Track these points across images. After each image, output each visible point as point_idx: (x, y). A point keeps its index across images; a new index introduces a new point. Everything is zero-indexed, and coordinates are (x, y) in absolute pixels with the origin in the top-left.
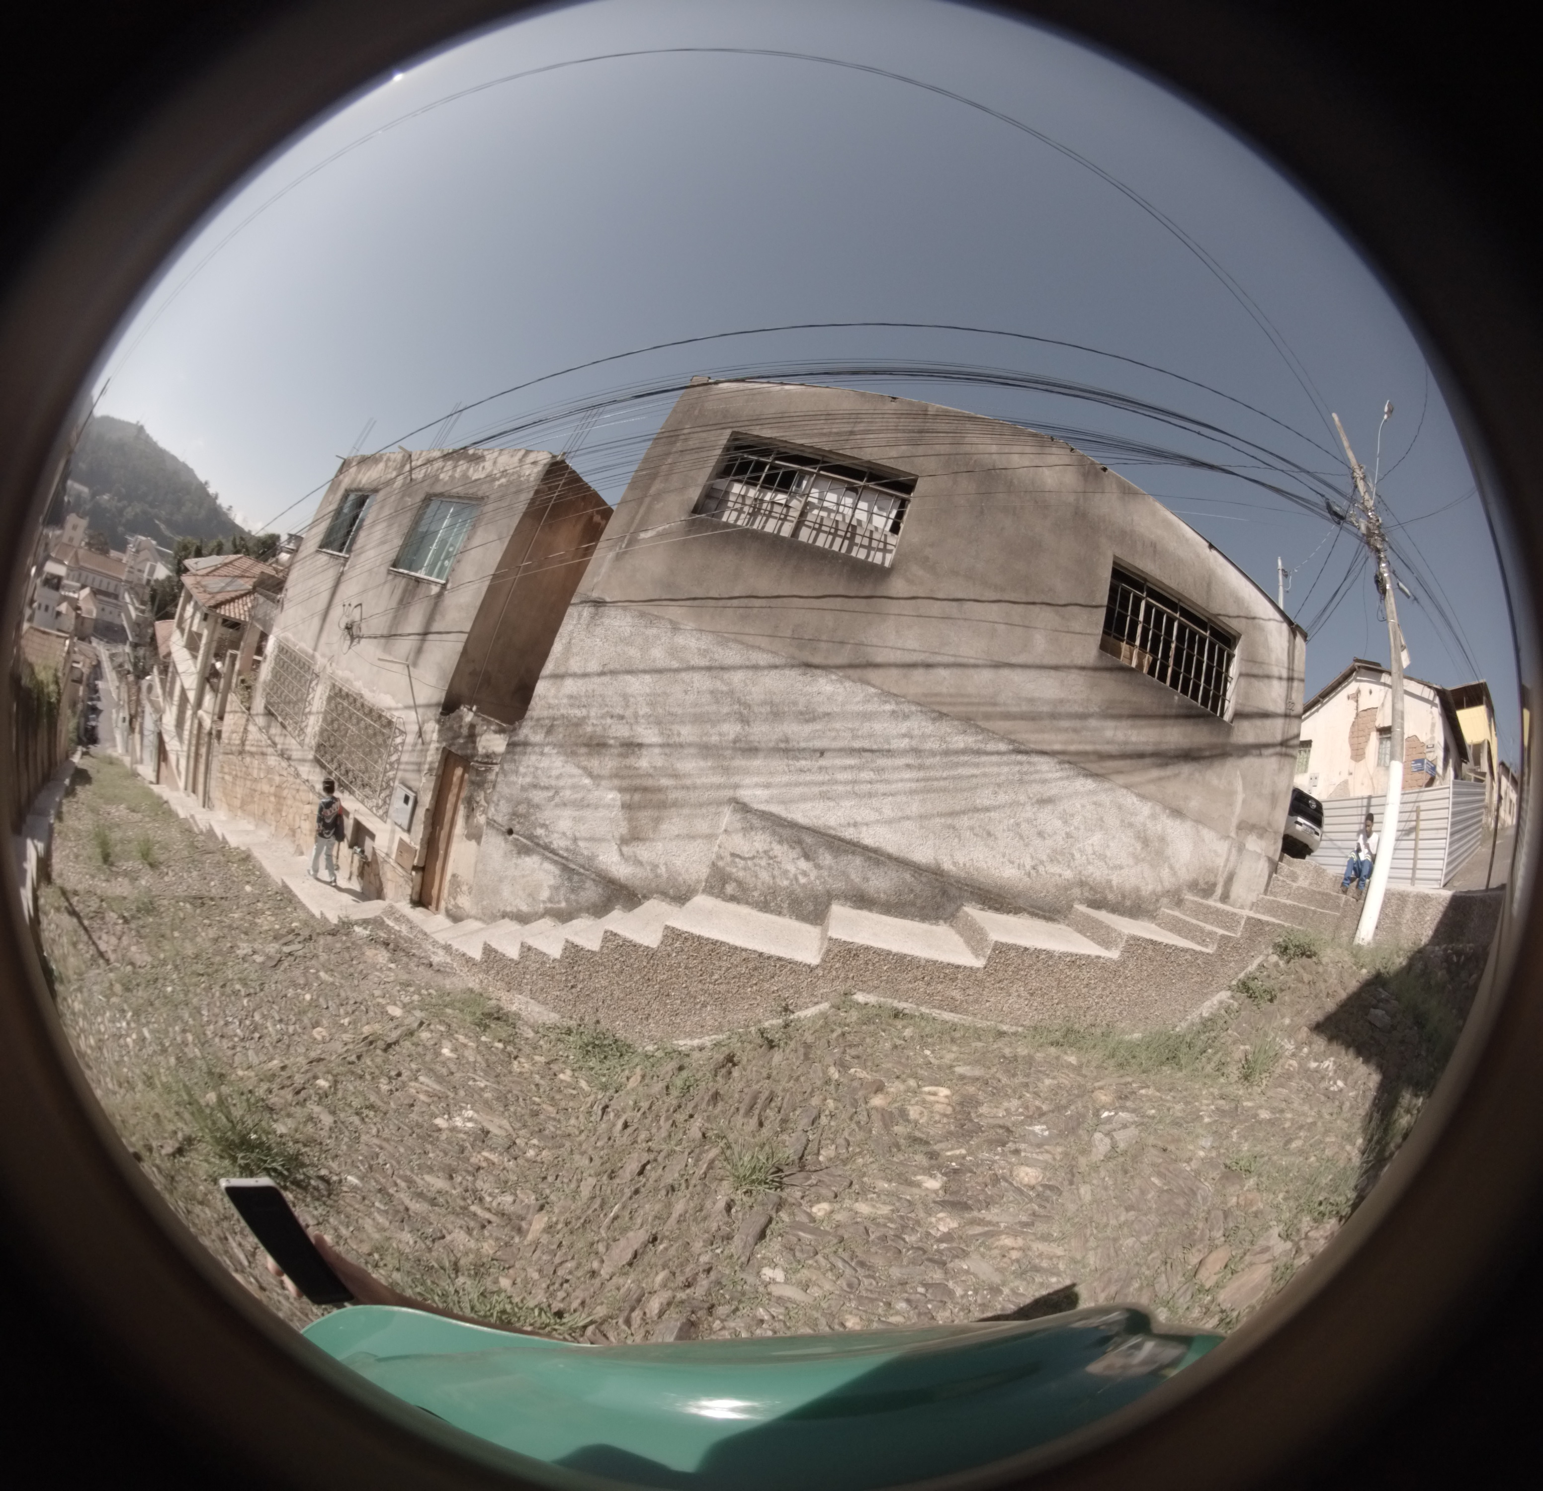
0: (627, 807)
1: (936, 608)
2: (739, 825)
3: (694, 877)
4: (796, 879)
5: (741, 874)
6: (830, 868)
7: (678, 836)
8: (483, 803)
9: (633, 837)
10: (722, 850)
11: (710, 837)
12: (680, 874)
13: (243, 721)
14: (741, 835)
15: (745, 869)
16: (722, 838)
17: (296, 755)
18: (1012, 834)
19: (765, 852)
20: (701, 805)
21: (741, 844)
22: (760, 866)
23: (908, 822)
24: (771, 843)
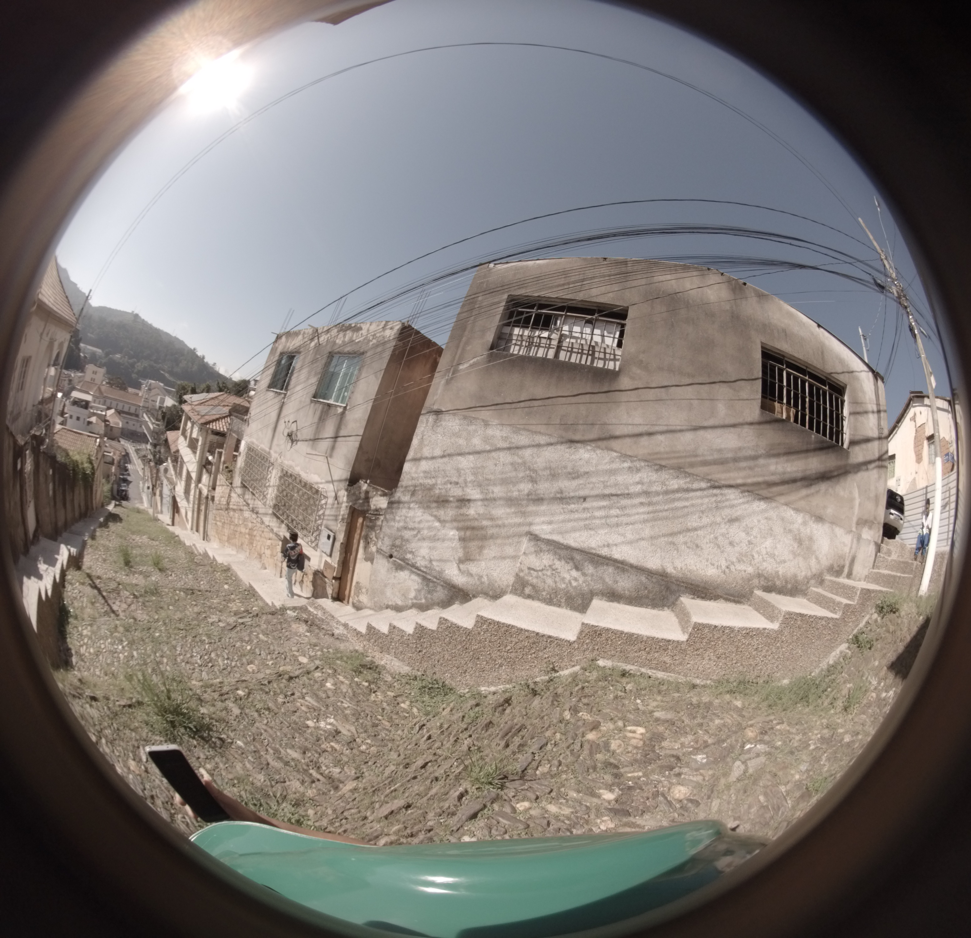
0: (462, 539)
1: (651, 394)
2: (533, 549)
3: (505, 583)
4: (570, 583)
5: (535, 581)
6: (592, 575)
7: (494, 557)
8: (374, 539)
9: (466, 559)
10: (522, 566)
11: (515, 558)
12: (496, 582)
13: (228, 491)
14: (534, 555)
15: (537, 577)
16: (522, 558)
17: (261, 511)
18: (712, 545)
19: (550, 566)
20: (508, 537)
21: (534, 561)
22: (547, 576)
23: (643, 542)
24: (553, 560)
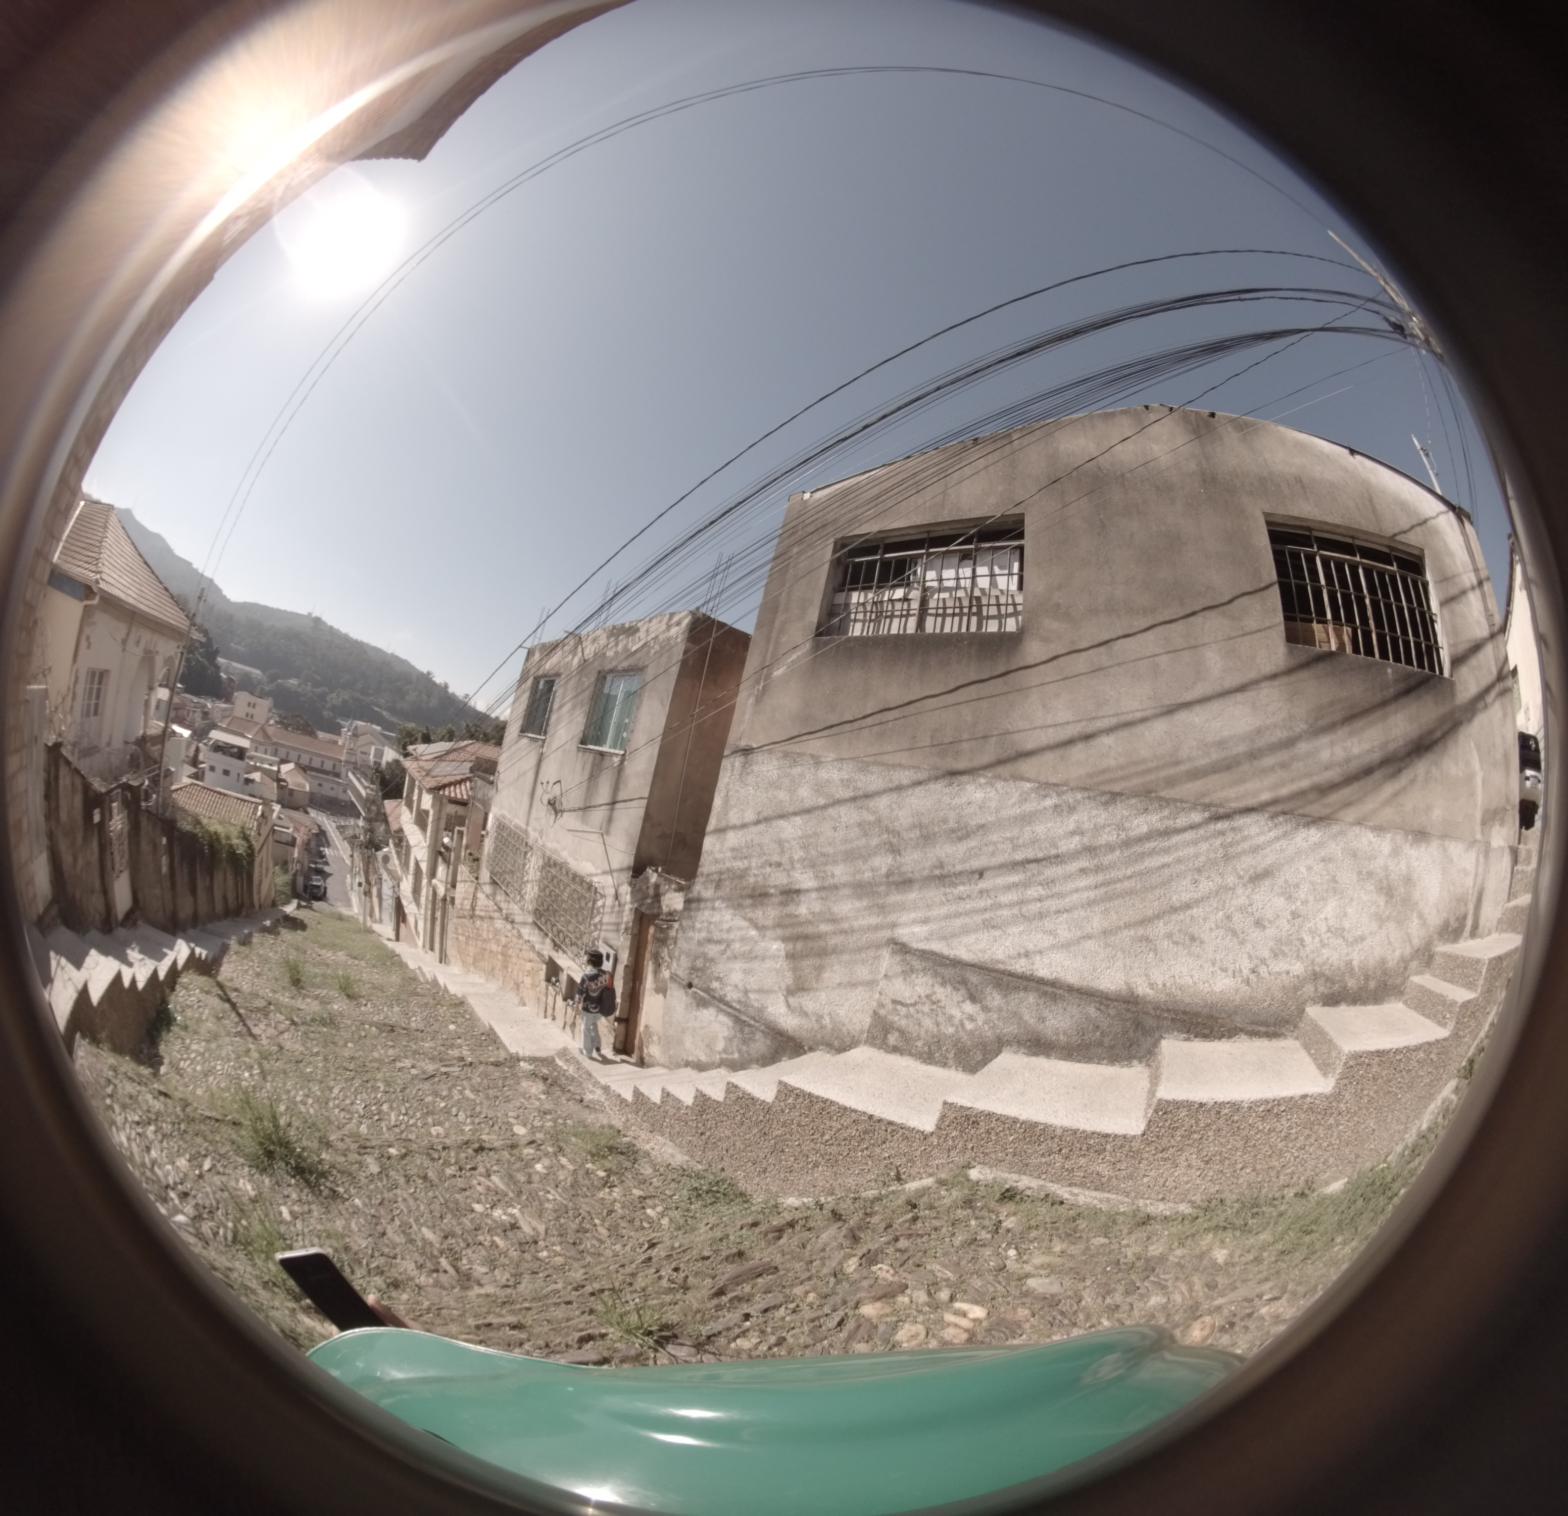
0: (791, 957)
1: (1081, 662)
2: (898, 969)
3: (857, 1026)
4: (962, 1024)
5: (903, 1023)
6: (1000, 1010)
7: (840, 984)
8: (667, 958)
9: (798, 988)
10: (883, 997)
11: (871, 984)
12: (844, 1024)
13: (472, 889)
14: (901, 979)
15: (907, 1017)
16: (883, 984)
17: (518, 918)
19: (928, 996)
20: (860, 950)
21: (900, 989)
22: (923, 1014)
23: (1090, 942)
24: (933, 986)
